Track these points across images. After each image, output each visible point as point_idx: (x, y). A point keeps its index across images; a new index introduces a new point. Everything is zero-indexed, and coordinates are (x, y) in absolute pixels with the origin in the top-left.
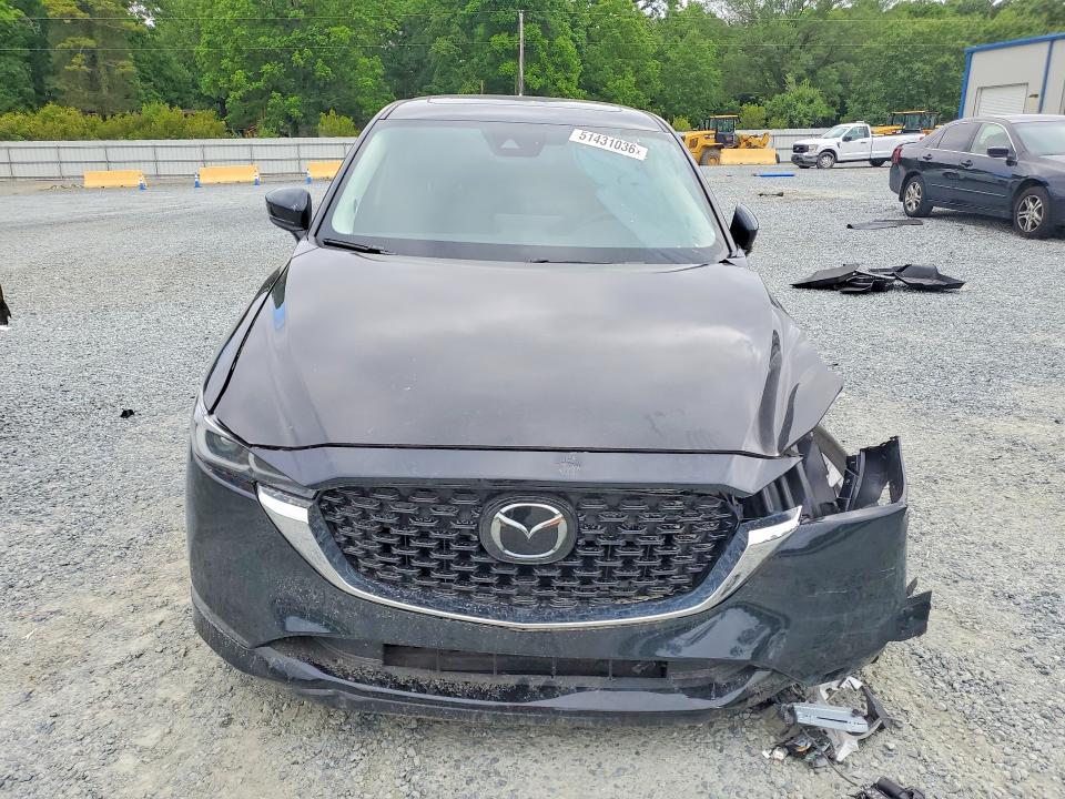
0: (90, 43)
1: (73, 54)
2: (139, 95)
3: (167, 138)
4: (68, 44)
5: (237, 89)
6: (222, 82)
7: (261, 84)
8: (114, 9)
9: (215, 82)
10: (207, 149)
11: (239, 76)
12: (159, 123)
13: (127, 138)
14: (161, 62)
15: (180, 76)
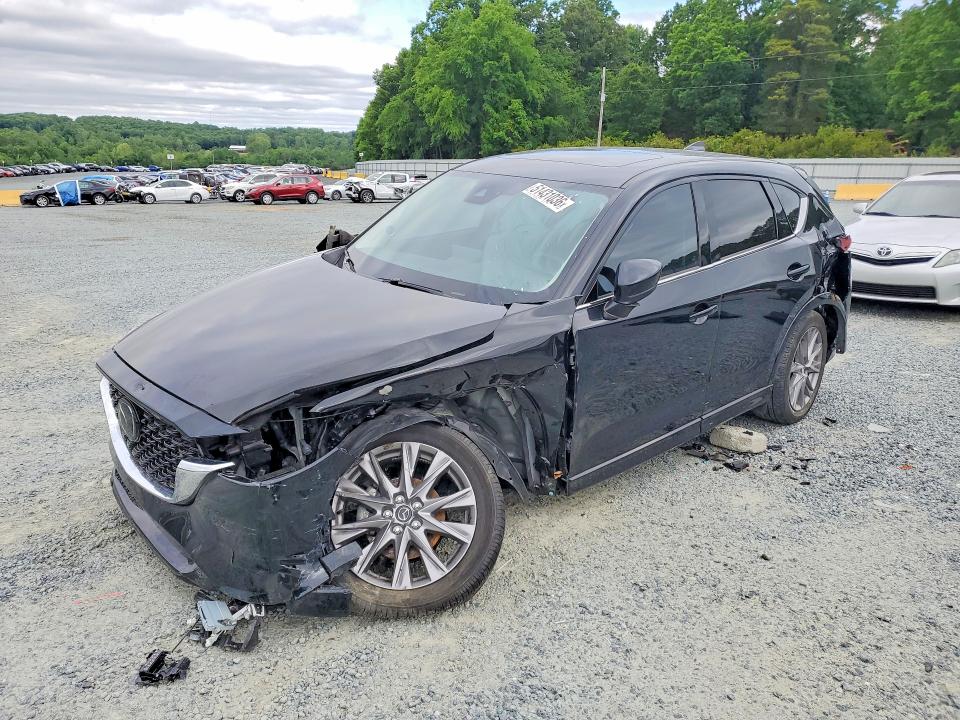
0: (795, 75)
1: (779, 86)
2: (828, 118)
3: (831, 156)
4: (776, 78)
5: (916, 110)
6: (905, 104)
7: (945, 104)
8: (824, 44)
9: (898, 103)
10: (863, 167)
11: (924, 97)
12: (828, 143)
13: (796, 157)
14: (860, 87)
15: (875, 99)
